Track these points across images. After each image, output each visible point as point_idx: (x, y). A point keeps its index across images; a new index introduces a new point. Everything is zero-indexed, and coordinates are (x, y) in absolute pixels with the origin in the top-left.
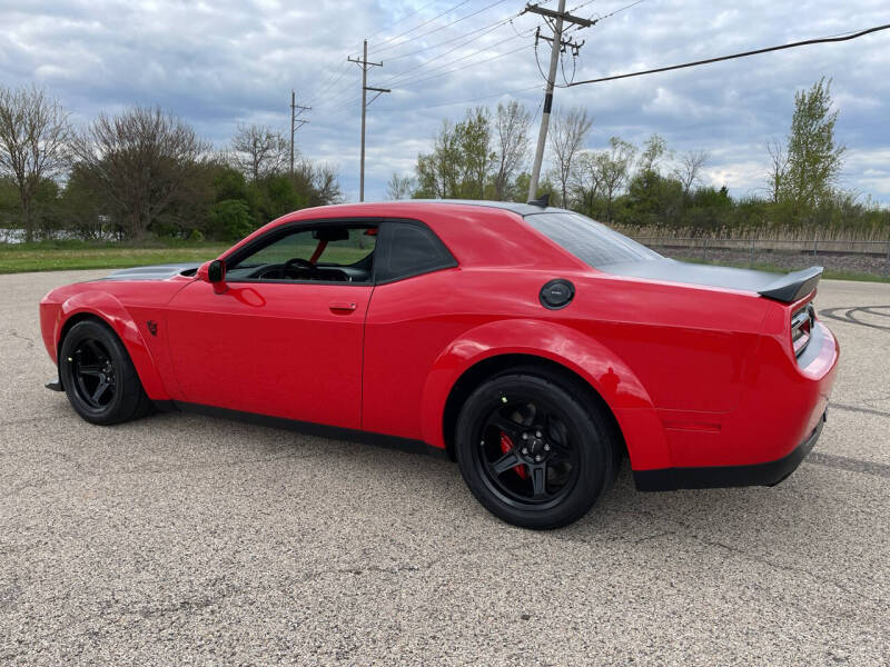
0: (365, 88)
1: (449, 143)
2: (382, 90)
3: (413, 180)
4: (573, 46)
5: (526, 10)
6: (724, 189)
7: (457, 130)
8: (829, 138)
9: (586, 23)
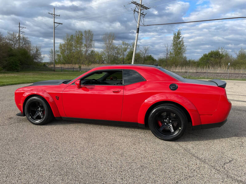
0: (54, 23)
1: (69, 40)
2: (60, 24)
3: (59, 51)
4: (143, 14)
5: (132, 3)
6: (151, 55)
7: (71, 37)
8: (183, 43)
9: (146, 8)
